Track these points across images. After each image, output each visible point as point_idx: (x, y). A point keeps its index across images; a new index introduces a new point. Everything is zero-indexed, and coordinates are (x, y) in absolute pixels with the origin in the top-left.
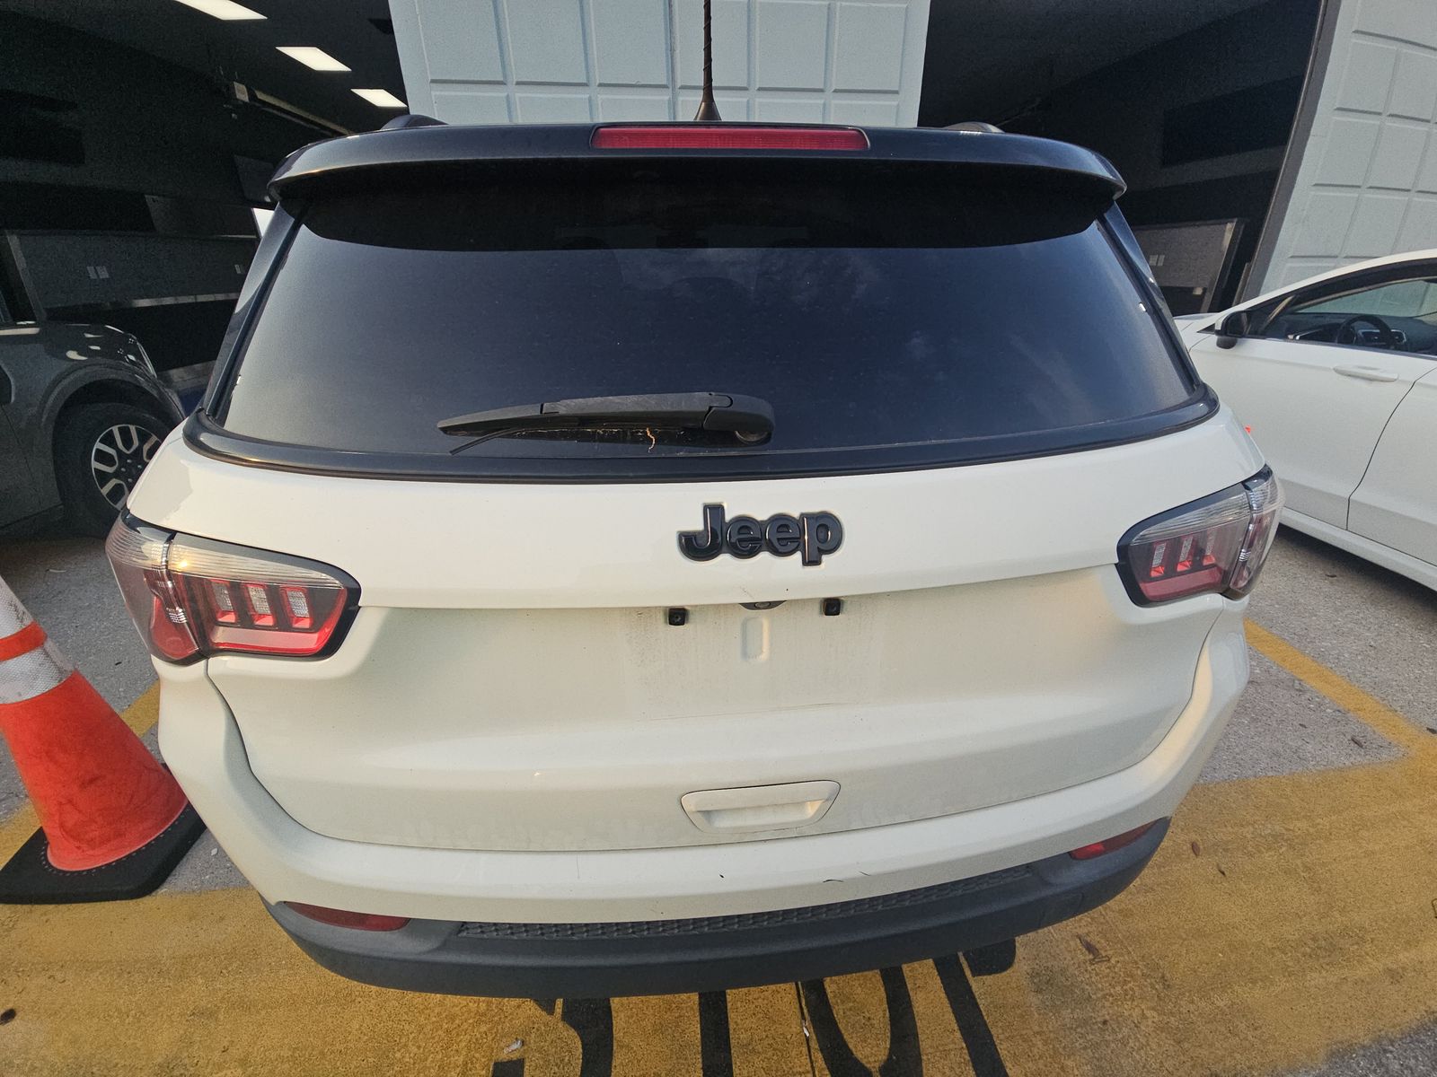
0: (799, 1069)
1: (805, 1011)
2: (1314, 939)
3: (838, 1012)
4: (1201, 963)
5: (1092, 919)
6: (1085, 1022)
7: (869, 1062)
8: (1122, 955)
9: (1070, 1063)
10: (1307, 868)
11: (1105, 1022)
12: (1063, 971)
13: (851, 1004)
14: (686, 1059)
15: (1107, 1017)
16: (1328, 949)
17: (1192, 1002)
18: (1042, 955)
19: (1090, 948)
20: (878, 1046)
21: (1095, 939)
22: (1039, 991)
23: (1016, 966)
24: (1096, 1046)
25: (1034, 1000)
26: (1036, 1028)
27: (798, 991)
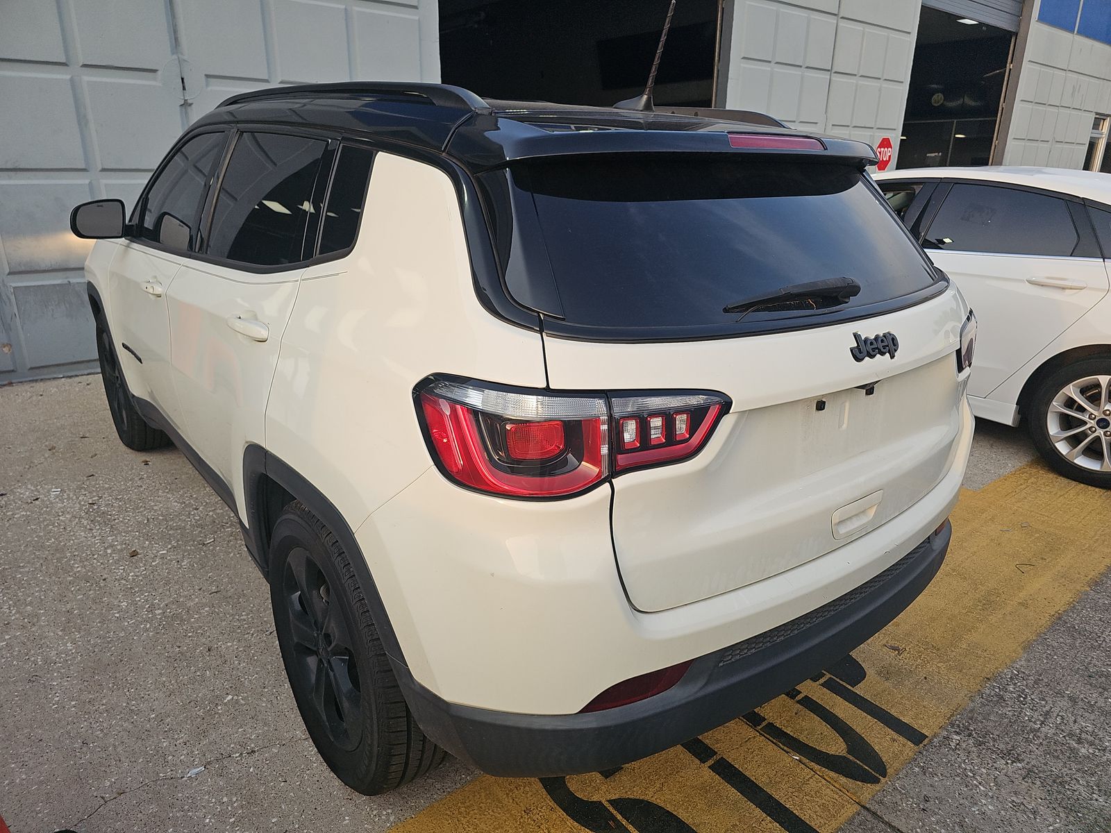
0: (808, 777)
1: (785, 748)
2: (980, 602)
3: (802, 738)
4: (943, 632)
5: (884, 634)
6: (918, 683)
7: (840, 753)
8: (909, 645)
9: (925, 703)
10: (954, 570)
11: (925, 678)
12: (890, 665)
13: (806, 732)
14: (743, 808)
15: (925, 676)
16: (988, 603)
17: (953, 651)
18: (875, 662)
19: (894, 649)
20: (837, 743)
21: (892, 643)
22: (887, 679)
23: (868, 673)
24: (929, 691)
25: (887, 684)
26: (900, 696)
27: (773, 742)
